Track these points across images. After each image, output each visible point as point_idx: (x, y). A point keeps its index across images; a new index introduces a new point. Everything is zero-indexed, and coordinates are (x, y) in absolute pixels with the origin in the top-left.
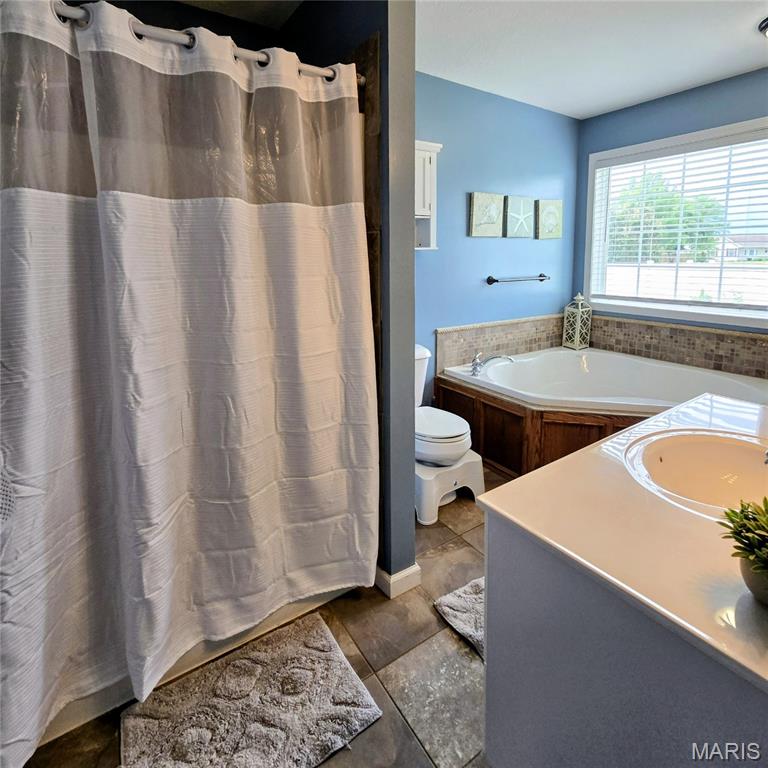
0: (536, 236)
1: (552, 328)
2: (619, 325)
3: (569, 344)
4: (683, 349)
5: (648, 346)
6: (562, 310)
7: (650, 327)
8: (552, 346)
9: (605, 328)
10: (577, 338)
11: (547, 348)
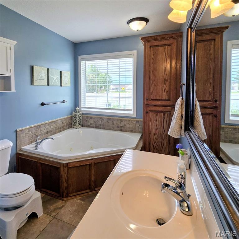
0: (61, 85)
1: (68, 121)
2: (91, 118)
3: (74, 126)
4: (111, 125)
5: (100, 125)
6: (72, 114)
7: (101, 118)
8: (68, 128)
9: (87, 119)
10: (77, 124)
11: (67, 129)
